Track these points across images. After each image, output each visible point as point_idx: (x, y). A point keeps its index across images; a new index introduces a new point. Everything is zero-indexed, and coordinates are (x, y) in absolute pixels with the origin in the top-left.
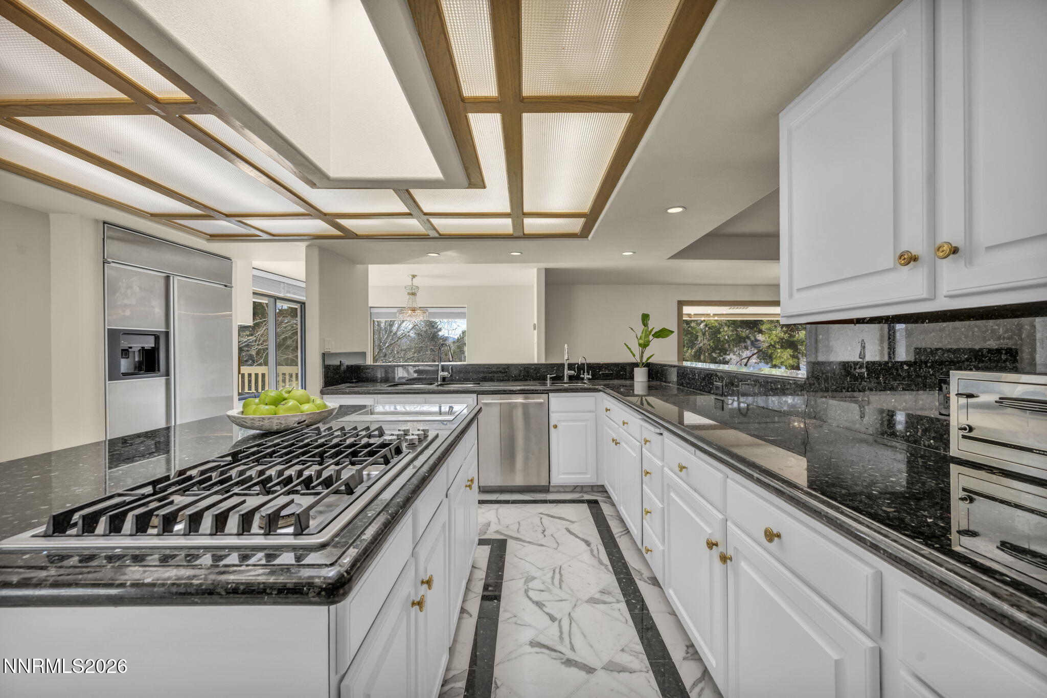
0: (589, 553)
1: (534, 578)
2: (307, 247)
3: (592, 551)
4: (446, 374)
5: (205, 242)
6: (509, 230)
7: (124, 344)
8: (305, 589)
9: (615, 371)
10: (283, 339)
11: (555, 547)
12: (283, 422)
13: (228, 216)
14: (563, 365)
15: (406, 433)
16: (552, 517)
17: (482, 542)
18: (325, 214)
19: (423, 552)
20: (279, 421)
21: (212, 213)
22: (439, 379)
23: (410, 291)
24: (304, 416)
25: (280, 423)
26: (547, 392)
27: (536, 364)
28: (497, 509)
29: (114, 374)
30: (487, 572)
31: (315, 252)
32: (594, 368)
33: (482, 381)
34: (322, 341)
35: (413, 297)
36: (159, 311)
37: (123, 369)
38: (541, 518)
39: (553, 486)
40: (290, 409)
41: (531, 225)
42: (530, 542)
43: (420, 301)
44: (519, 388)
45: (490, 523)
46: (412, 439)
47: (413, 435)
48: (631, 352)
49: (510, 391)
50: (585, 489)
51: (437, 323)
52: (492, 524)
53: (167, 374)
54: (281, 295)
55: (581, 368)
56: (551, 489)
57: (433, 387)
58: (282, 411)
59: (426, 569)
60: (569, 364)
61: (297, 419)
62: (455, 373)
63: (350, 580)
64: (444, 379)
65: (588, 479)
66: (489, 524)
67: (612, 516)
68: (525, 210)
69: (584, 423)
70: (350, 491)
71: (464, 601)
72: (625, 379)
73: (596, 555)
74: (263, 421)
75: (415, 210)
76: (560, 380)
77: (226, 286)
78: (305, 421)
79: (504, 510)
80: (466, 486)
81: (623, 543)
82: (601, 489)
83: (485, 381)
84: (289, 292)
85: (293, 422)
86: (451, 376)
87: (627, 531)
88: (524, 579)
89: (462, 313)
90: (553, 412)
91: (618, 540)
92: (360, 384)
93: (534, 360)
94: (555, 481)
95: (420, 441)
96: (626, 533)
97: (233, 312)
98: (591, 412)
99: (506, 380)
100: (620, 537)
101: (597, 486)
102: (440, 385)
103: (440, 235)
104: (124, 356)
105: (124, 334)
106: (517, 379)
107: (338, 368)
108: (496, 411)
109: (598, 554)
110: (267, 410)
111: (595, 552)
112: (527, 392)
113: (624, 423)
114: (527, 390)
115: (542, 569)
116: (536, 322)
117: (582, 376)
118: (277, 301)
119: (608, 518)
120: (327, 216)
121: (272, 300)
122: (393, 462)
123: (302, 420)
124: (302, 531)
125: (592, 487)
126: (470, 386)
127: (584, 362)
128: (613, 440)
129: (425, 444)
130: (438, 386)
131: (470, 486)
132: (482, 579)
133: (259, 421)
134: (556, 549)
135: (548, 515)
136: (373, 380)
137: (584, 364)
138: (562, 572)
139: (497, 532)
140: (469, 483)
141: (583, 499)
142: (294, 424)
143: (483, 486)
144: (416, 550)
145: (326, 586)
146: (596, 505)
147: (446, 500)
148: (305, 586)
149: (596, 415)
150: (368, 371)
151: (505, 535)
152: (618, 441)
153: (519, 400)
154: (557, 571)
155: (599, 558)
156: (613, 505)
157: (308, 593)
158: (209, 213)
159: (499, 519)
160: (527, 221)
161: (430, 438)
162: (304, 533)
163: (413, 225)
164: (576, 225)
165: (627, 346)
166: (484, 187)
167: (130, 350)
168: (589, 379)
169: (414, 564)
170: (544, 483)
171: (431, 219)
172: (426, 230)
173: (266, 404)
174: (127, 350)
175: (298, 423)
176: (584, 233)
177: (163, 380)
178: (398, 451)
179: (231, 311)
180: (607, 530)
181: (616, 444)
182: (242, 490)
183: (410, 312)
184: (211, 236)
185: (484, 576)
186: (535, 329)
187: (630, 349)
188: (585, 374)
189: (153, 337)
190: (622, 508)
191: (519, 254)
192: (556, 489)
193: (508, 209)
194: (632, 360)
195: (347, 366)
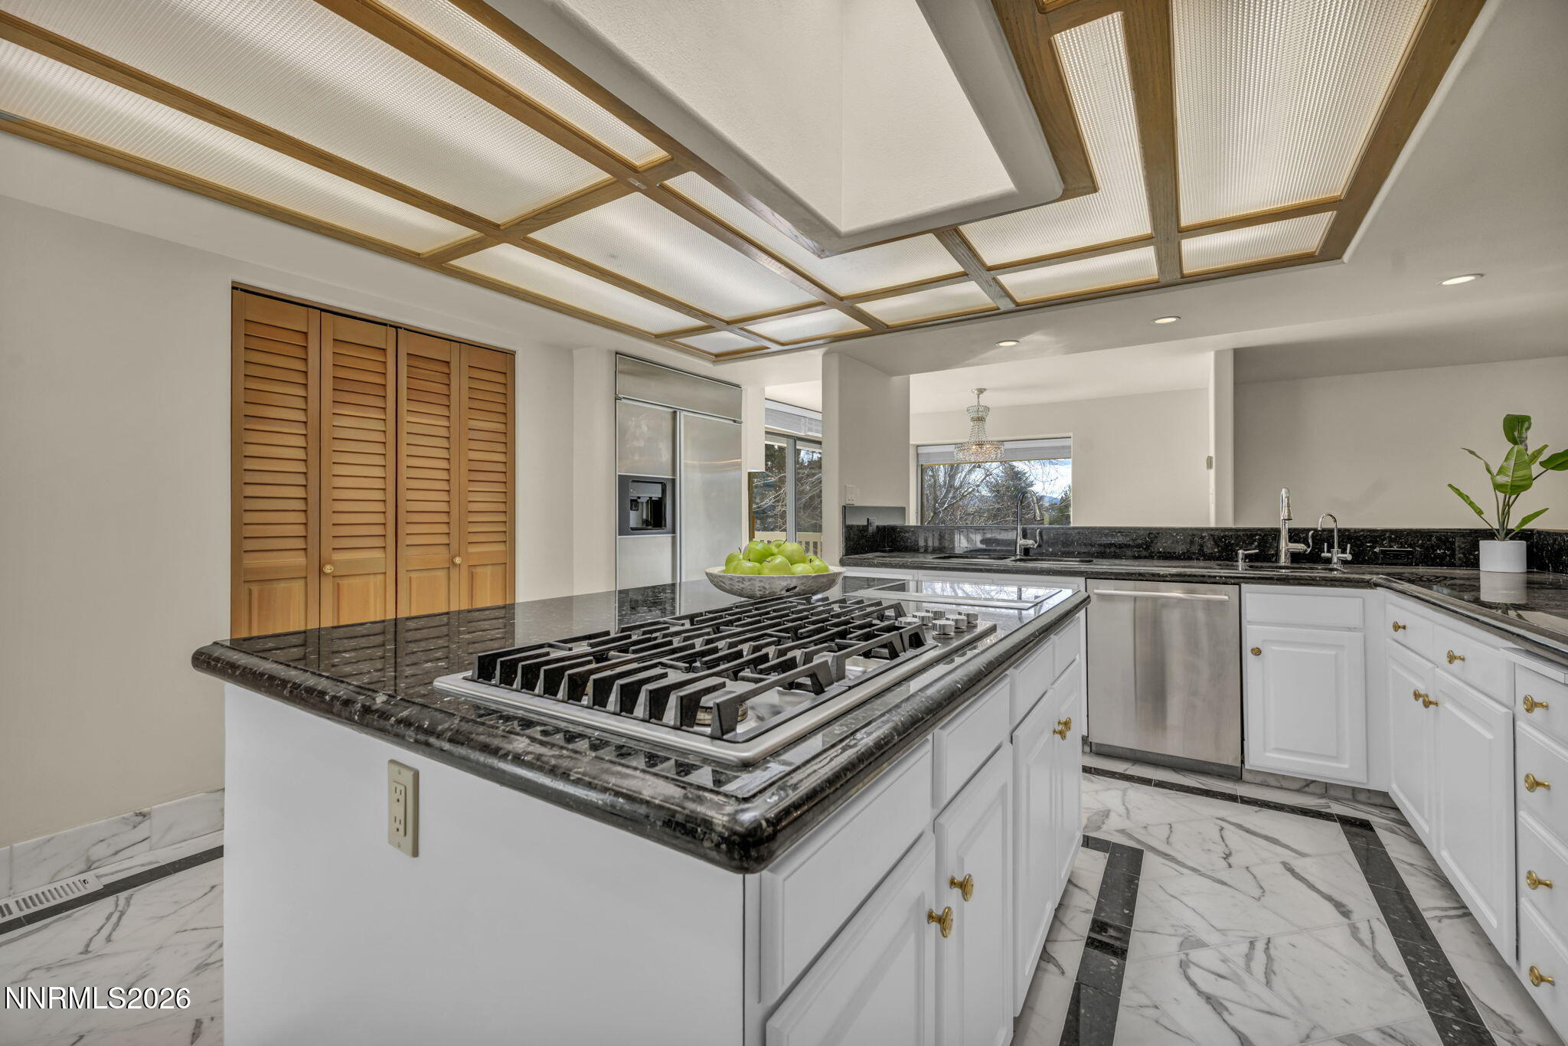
0: (1348, 931)
1: (1201, 944)
2: (825, 355)
3: (1354, 931)
4: (1030, 542)
5: (709, 365)
6: (1152, 273)
7: (633, 493)
8: (699, 830)
9: (1421, 546)
10: (810, 498)
11: (1257, 896)
12: (767, 586)
13: (730, 323)
14: (1275, 533)
15: (938, 615)
16: (1248, 831)
17: (1088, 842)
18: (842, 299)
19: (956, 827)
20: (762, 584)
21: (713, 323)
22: (1018, 552)
23: (975, 415)
24: (794, 580)
25: (764, 587)
26: (1237, 581)
27: (1212, 529)
28: (1125, 791)
29: (624, 529)
30: (1098, 902)
31: (835, 362)
32: (1358, 538)
33: (1097, 557)
34: (843, 490)
35: (980, 423)
36: (666, 457)
37: (633, 523)
38: (1222, 829)
39: (1250, 771)
40: (776, 568)
41: (1197, 252)
42: (1194, 870)
43: (993, 430)
44: (1174, 571)
45: (1109, 811)
46: (944, 626)
47: (947, 619)
48: (1471, 504)
49: (1153, 575)
50: (1332, 792)
51: (1025, 473)
52: (1113, 816)
53: (674, 531)
54: (801, 434)
55: (1322, 538)
56: (1246, 776)
57: (1009, 562)
58: (766, 570)
59: (961, 861)
60: (1290, 531)
61: (784, 584)
62: (1047, 542)
63: (772, 837)
64: (1026, 551)
65: (1345, 770)
66: (1106, 814)
67: (1411, 865)
68: (1185, 222)
69: (1333, 653)
70: (818, 689)
71: (1049, 939)
72: (1452, 565)
73: (1369, 943)
74: (743, 583)
75: (973, 266)
76: (1269, 561)
77: (735, 421)
78: (795, 587)
79: (1138, 795)
80: (1054, 731)
81: (1450, 938)
82: (1379, 801)
83: (1103, 557)
84: (810, 430)
85: (780, 587)
86: (1039, 546)
87: (1464, 913)
88: (1180, 939)
89: (1063, 447)
90: (1250, 623)
91: (1433, 925)
92: (895, 554)
93: (1208, 520)
94: (1253, 761)
95: (959, 631)
96: (1459, 916)
97: (743, 460)
98: (1350, 629)
99: (1145, 557)
100: (1440, 919)
101: (1369, 791)
102: (1020, 560)
103: (1017, 304)
104: (634, 508)
105: (633, 481)
106: (1167, 556)
107: (864, 529)
108: (1126, 610)
109: (1373, 942)
110: (750, 568)
111: (1365, 935)
112: (1190, 579)
113: (1452, 658)
114: (1190, 576)
115: (1222, 932)
116: (1212, 454)
117: (1325, 555)
118: (798, 442)
119: (1401, 868)
120: (845, 301)
121: (791, 441)
122: (903, 656)
123: (792, 586)
124: (723, 734)
125: (1354, 791)
126: (1073, 564)
127: (1330, 525)
128: (1417, 695)
129: (967, 637)
130: (1016, 561)
131: (1062, 734)
132: (1087, 911)
133: (738, 582)
134: (1259, 899)
135: (1240, 827)
136: (914, 549)
137: (1331, 531)
138: (1272, 951)
139: (1122, 832)
140: (1060, 728)
141: (1328, 810)
142: (782, 590)
143: (1097, 744)
144: (942, 820)
145: (730, 836)
146: (1365, 832)
147: (1007, 749)
148: (699, 826)
149: (1365, 637)
150: (907, 535)
151: (1139, 841)
152: (1432, 699)
153: (1175, 592)
154: (1260, 946)
155: (1375, 950)
156: (1417, 841)
157: (702, 840)
158: (711, 323)
159: (1127, 809)
160: (1189, 246)
161: (979, 629)
162: (725, 737)
163: (971, 293)
164: (1312, 232)
165: (1457, 491)
166: (1095, 189)
167: (639, 500)
168: (1345, 562)
169: (933, 844)
170: (1230, 759)
171: (999, 277)
172: (993, 299)
173: (749, 560)
174: (636, 501)
175: (788, 591)
176: (1332, 248)
177: (668, 538)
178: (916, 641)
179: (741, 458)
180: (1398, 894)
181: (1427, 704)
182: (671, 660)
183: (974, 447)
184: (717, 356)
185: (1092, 906)
186: (1209, 466)
187: (1465, 498)
188: (1336, 549)
189: (660, 485)
190: (1445, 854)
191: (1174, 319)
192: (1259, 779)
193: (1147, 229)
194: (1473, 522)
195: (877, 527)
